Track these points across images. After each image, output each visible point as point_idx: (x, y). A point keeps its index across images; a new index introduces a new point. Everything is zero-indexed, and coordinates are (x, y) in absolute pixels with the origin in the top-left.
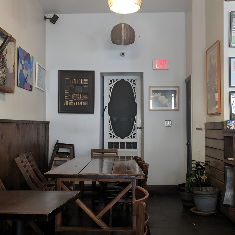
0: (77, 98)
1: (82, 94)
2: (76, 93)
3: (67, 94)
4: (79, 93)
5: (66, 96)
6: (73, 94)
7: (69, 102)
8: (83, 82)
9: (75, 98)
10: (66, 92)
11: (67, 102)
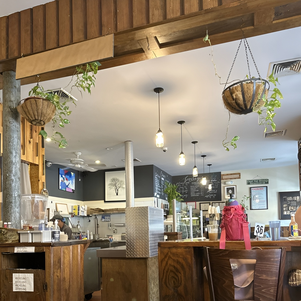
0: (293, 210)
1: (296, 206)
2: (292, 206)
3: (286, 207)
4: (294, 206)
5: (284, 209)
6: (290, 207)
7: (287, 212)
8: (296, 198)
9: (291, 209)
10: (284, 206)
11: (286, 212)
